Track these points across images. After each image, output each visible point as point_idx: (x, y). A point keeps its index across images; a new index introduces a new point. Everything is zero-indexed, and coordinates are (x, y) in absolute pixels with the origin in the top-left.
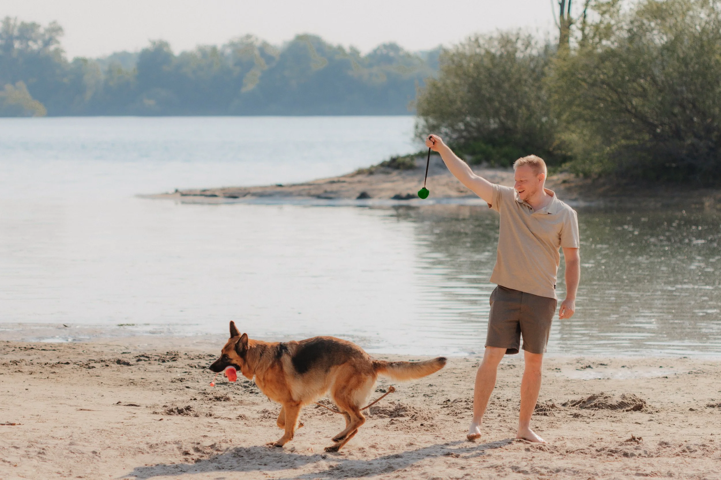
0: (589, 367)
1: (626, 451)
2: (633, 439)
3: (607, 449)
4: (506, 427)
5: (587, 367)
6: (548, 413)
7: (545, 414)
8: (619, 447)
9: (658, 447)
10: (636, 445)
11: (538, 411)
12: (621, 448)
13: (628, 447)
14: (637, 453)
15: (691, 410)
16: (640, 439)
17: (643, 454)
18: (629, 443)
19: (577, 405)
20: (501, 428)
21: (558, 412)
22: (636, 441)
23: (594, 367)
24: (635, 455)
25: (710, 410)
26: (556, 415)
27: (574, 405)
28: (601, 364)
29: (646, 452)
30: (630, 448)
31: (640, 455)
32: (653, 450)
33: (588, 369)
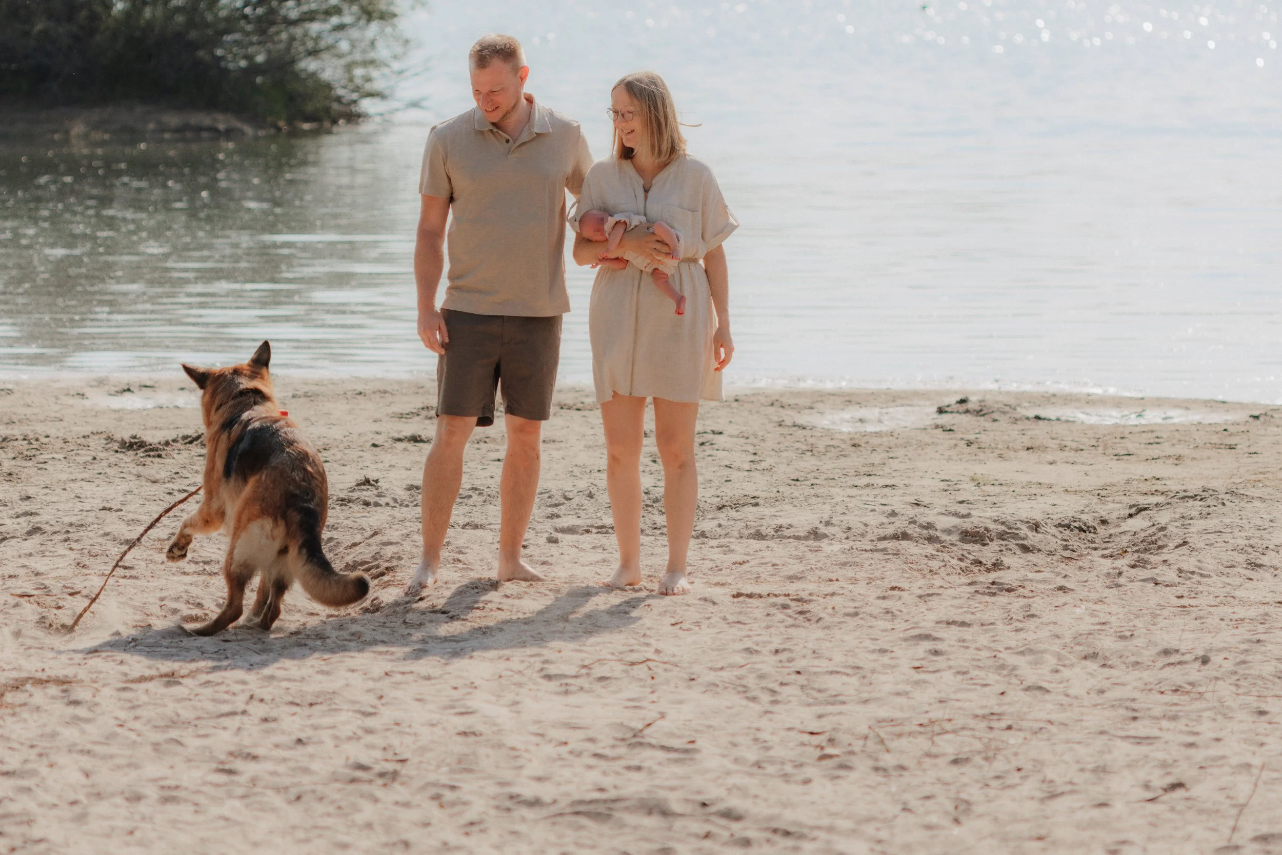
0: (129, 390)
1: (367, 499)
2: (367, 482)
3: (335, 498)
4: (130, 473)
5: (124, 391)
6: (163, 454)
7: (160, 456)
8: (351, 494)
9: (409, 492)
10: (375, 492)
11: (146, 451)
12: (355, 495)
13: (365, 493)
14: (383, 501)
15: (374, 445)
16: (377, 481)
17: (392, 504)
18: (363, 487)
19: (195, 443)
20: (122, 475)
21: (176, 452)
22: (372, 485)
23: (136, 391)
24: (380, 505)
25: (400, 445)
26: (176, 456)
27: (191, 442)
28: (146, 386)
29: (395, 500)
30: (368, 494)
31: (387, 504)
32: (404, 498)
33: (127, 394)
